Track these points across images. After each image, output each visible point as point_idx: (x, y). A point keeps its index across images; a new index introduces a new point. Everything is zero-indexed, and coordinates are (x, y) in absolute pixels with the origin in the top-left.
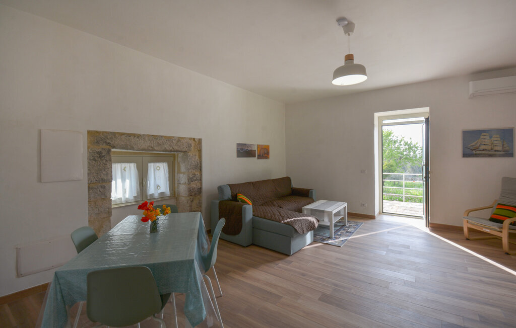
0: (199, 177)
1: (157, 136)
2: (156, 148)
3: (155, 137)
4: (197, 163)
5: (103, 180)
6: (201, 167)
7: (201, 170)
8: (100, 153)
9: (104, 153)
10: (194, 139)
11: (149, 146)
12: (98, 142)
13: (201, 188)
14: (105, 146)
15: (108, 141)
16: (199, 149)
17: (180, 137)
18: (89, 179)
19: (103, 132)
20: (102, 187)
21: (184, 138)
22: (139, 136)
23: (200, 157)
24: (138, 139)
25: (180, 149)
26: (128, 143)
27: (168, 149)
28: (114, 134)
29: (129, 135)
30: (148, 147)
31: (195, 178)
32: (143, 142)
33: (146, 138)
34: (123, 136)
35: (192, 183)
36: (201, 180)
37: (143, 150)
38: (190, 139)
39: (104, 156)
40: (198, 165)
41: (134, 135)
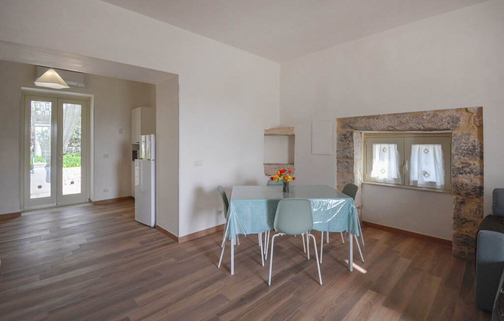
0: (479, 168)
1: (399, 114)
2: (397, 128)
3: (396, 116)
4: (474, 146)
5: (347, 157)
6: (482, 153)
7: (482, 158)
8: (345, 135)
9: (348, 135)
10: (466, 109)
11: (390, 127)
12: (344, 127)
13: (481, 188)
14: (349, 130)
15: (351, 125)
16: (478, 124)
17: (437, 111)
18: (338, 155)
19: (349, 118)
20: (346, 162)
21: (446, 110)
22: (377, 117)
23: (481, 136)
24: (377, 120)
25: (435, 127)
26: (367, 125)
27: (415, 128)
28: (356, 118)
29: (369, 117)
30: (387, 128)
31: (468, 170)
32: (382, 122)
33: (386, 118)
34: (363, 120)
35: (460, 176)
36: (482, 174)
37: (383, 130)
38: (458, 110)
39: (347, 137)
40: (475, 149)
41: (374, 117)
